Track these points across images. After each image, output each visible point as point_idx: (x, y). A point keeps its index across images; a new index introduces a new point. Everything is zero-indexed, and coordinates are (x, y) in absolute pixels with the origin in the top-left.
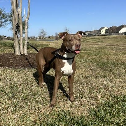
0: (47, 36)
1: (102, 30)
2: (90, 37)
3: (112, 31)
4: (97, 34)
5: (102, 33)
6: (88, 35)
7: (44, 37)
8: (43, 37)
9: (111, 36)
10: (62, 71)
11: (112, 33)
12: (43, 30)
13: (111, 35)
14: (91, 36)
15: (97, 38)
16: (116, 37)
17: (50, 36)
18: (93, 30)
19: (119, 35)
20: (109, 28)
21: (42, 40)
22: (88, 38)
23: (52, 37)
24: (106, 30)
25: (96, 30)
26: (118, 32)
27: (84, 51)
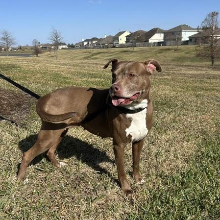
0: (16, 46)
1: (120, 37)
2: (100, 50)
3: (138, 39)
4: (112, 45)
5: (120, 42)
6: (95, 45)
7: (10, 49)
8: (8, 48)
9: (135, 49)
10: (127, 135)
11: (137, 43)
12: (6, 33)
13: (136, 47)
14: (100, 48)
15: (112, 51)
16: (143, 50)
17: (23, 46)
18: (105, 37)
19: (148, 46)
20: (132, 34)
21: (6, 55)
22: (95, 51)
23: (26, 47)
24: (126, 37)
25: (110, 37)
26: (148, 41)
27: (93, 80)
